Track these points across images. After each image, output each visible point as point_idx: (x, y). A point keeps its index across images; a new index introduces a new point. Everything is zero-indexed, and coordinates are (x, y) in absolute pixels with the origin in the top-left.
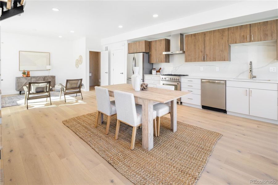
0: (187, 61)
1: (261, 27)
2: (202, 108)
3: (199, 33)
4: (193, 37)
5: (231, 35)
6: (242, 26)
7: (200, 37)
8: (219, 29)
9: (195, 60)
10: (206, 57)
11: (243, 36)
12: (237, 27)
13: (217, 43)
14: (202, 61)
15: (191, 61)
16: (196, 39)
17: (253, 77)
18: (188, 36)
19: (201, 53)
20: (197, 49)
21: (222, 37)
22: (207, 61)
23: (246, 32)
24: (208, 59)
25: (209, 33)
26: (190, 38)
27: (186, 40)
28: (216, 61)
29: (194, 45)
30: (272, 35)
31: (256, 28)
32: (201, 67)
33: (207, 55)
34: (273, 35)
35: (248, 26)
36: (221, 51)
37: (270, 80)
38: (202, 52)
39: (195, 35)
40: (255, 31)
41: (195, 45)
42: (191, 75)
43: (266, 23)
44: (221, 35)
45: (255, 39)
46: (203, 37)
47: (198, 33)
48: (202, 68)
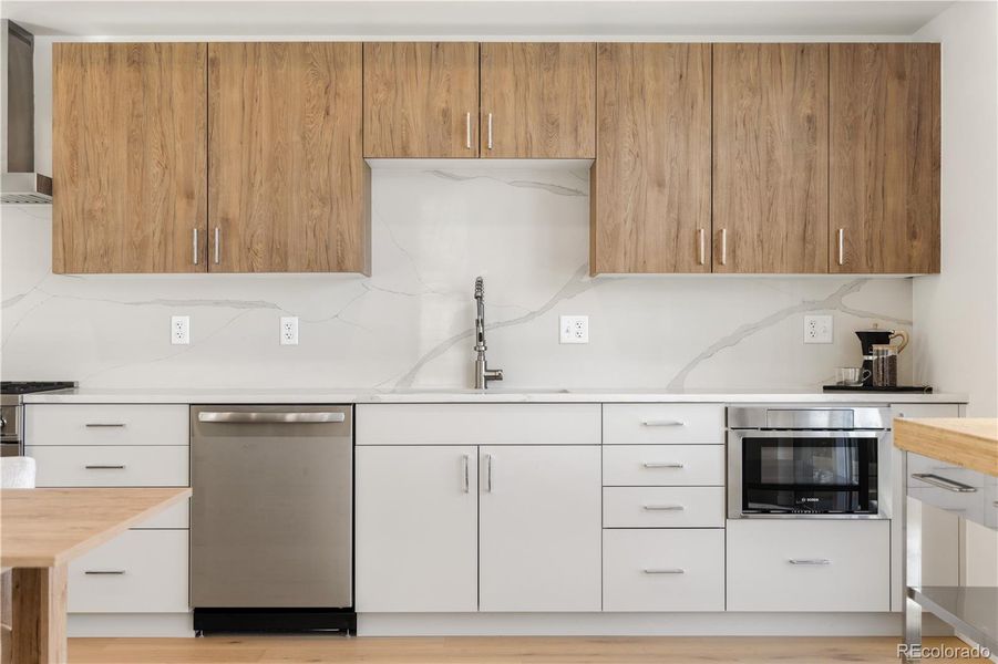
0: (68, 260)
1: (528, 75)
2: (192, 634)
3: (171, 45)
4: (123, 72)
5: (381, 96)
6: (438, 44)
7: (177, 76)
8: (306, 44)
9: (138, 257)
10: (224, 236)
11: (445, 113)
12: (410, 48)
13: (296, 138)
14: (189, 267)
15: (104, 262)
16: (145, 86)
17: (487, 378)
18: (74, 55)
19: (181, 204)
20: (155, 170)
21: (324, 101)
22: (226, 268)
23: (461, 91)
24: (234, 252)
25: (245, 56)
26: (95, 74)
27: (62, 85)
28: (285, 270)
29: (131, 139)
30: (576, 130)
31: (508, 73)
32: (175, 320)
33: (226, 221)
34: (580, 131)
35: (471, 56)
36: (322, 200)
37: (565, 391)
38: (190, 196)
39: (137, 55)
40: (502, 95)
41: (136, 140)
42: (95, 379)
43: (549, 53)
44: (321, 85)
45: (500, 143)
46: (201, 79)
47: (158, 46)
48: (182, 327)
